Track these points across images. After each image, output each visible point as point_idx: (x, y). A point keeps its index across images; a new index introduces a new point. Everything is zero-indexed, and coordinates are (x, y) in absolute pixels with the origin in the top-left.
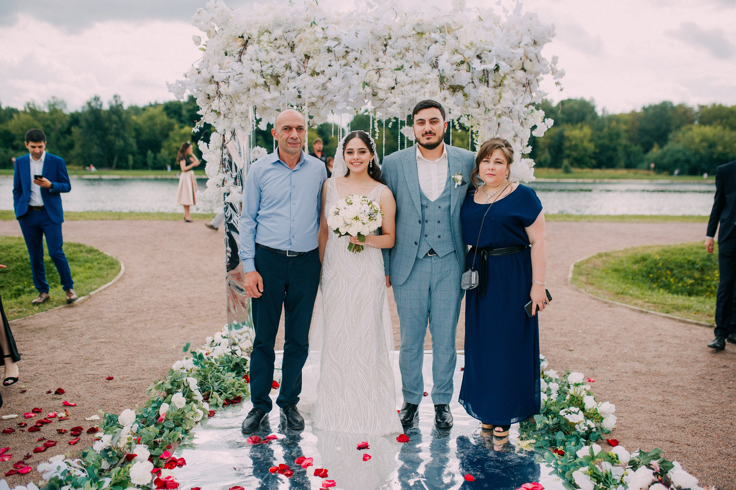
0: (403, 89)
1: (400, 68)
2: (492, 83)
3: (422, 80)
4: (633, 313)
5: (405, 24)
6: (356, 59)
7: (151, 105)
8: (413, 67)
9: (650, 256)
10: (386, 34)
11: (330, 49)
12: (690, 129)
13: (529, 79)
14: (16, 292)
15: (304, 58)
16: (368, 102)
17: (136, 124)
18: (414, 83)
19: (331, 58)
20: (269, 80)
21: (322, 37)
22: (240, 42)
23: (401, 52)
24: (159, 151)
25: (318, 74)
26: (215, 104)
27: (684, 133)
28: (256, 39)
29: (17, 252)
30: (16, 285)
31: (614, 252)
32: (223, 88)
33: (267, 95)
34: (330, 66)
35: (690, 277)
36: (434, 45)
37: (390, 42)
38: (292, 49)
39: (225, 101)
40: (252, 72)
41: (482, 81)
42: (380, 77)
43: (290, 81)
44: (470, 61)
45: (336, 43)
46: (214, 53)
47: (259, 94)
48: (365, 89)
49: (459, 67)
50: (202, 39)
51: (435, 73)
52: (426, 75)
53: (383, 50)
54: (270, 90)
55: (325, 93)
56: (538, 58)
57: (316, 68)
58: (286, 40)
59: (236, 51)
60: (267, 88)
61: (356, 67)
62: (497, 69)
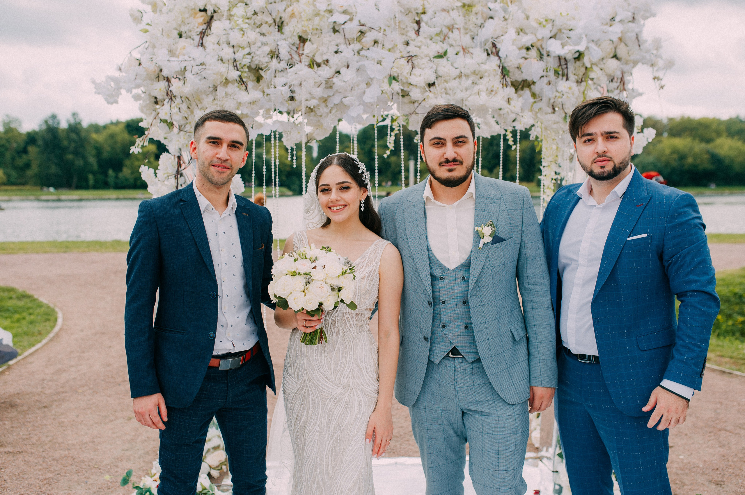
0: (446, 85)
1: (442, 56)
2: (572, 77)
3: (474, 73)
6: (376, 42)
7: (112, 123)
8: (460, 54)
10: (417, 5)
11: (337, 28)
13: (624, 69)
15: (298, 42)
16: (394, 105)
17: (96, 142)
18: (464, 78)
19: (338, 41)
20: (246, 75)
21: (325, 8)
22: (201, 18)
23: (442, 31)
24: (121, 170)
25: (319, 65)
26: (165, 111)
28: (226, 14)
32: (176, 86)
33: (244, 97)
34: (336, 52)
37: (425, 18)
38: (280, 26)
39: (180, 106)
40: (220, 61)
41: (558, 74)
42: (413, 68)
43: (277, 75)
44: (541, 46)
45: (346, 17)
46: (162, 34)
47: (230, 95)
48: (392, 86)
49: (528, 53)
50: (144, 15)
51: (494, 61)
52: (479, 66)
53: (414, 29)
54: (248, 89)
55: (330, 92)
56: (638, 40)
57: (316, 55)
58: (271, 14)
59: (195, 31)
60: (244, 86)
61: (376, 52)
62: (579, 56)
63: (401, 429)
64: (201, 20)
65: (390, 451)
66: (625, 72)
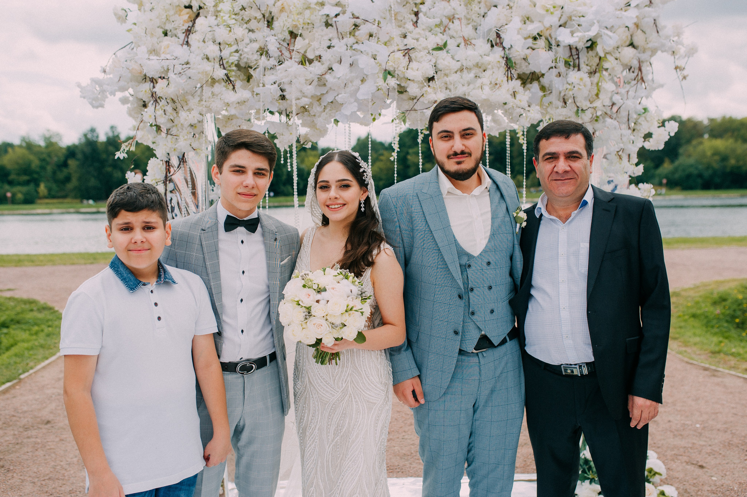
0: (446, 79)
1: (441, 48)
2: (585, 68)
3: (477, 65)
6: (371, 36)
8: (462, 46)
11: (330, 22)
12: (701, 143)
13: (640, 59)
15: (289, 37)
16: (391, 103)
18: (465, 71)
19: (331, 36)
20: (233, 73)
21: (315, 2)
22: (186, 14)
23: (441, 22)
25: (311, 61)
27: (695, 147)
28: (212, 9)
32: (161, 87)
33: (231, 96)
34: (329, 47)
36: (493, 10)
37: (423, 8)
38: (270, 23)
39: (165, 108)
40: (206, 60)
41: (570, 65)
42: (410, 61)
43: (266, 73)
44: (550, 35)
45: (338, 10)
46: (146, 33)
47: (217, 96)
48: (386, 82)
49: (535, 42)
50: (129, 13)
51: (498, 53)
52: (482, 57)
53: (412, 20)
54: (236, 89)
55: (324, 90)
56: (656, 26)
57: (308, 51)
58: (259, 9)
59: (180, 29)
60: (231, 85)
61: (372, 46)
62: (592, 45)
63: (412, 447)
64: (186, 17)
65: (398, 470)
66: (642, 62)
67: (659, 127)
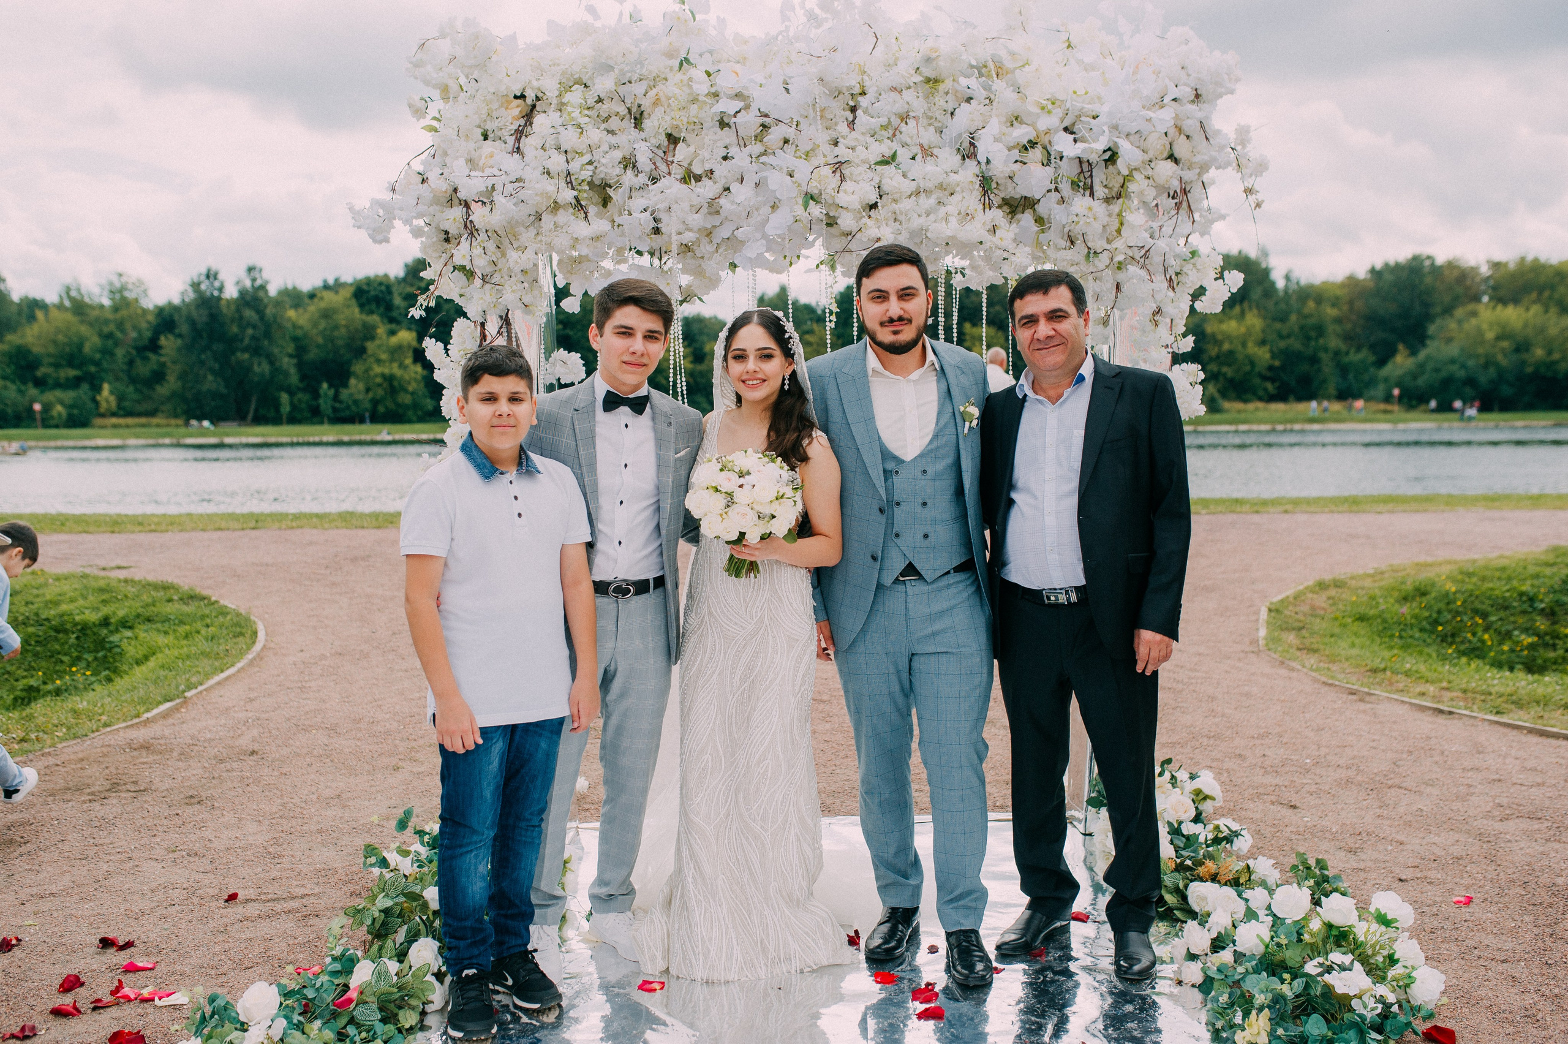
0: (896, 207)
1: (888, 161)
2: (1100, 191)
3: (941, 187)
4: (1419, 715)
5: (897, 59)
6: (786, 141)
7: (326, 287)
8: (919, 157)
9: (1433, 585)
10: (852, 82)
11: (726, 120)
12: (1474, 314)
13: (1186, 178)
14: (24, 694)
15: (666, 143)
16: (815, 240)
17: (295, 326)
18: (922, 195)
19: (727, 141)
20: (585, 195)
21: (706, 92)
22: (516, 109)
23: (890, 122)
24: (346, 385)
25: (698, 179)
26: (462, 253)
27: (1460, 322)
28: (554, 101)
29: (27, 603)
30: (24, 677)
31: (1352, 578)
32: (479, 215)
33: (581, 229)
34: (725, 158)
35: (1526, 630)
36: (964, 105)
37: (864, 101)
38: (638, 121)
39: (485, 245)
40: (546, 176)
41: (1078, 186)
42: (842, 181)
43: (633, 195)
44: (1049, 143)
45: (740, 104)
46: (458, 135)
47: (562, 227)
48: (808, 210)
49: (1025, 153)
50: (430, 104)
51: (971, 170)
52: (948, 175)
53: (847, 119)
54: (589, 217)
55: (716, 220)
56: (1204, 130)
57: (693, 164)
58: (623, 101)
59: (507, 130)
60: (582, 212)
61: (786, 158)
62: (1111, 157)
64: (516, 112)
66: (1189, 182)
67: (1216, 279)
